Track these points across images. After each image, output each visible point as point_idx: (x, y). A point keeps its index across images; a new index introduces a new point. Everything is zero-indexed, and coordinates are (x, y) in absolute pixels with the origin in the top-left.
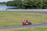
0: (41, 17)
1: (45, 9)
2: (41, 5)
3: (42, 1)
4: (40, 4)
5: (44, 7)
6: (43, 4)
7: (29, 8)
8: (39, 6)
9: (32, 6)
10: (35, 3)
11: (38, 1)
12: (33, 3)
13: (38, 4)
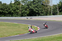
0: (19, 27)
1: (25, 16)
2: (19, 11)
3: (21, 6)
4: (18, 9)
5: (23, 14)
7: (3, 16)
8: (16, 12)
9: (7, 12)
10: (11, 9)
11: (16, 6)
12: (9, 9)
13: (16, 10)
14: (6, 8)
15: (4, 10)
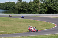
0: (37, 24)
1: (43, 14)
3: (39, 5)
5: (42, 11)
6: (40, 9)
7: (23, 13)
9: (27, 10)
10: (31, 7)
12: (29, 7)
13: (35, 8)
14: (26, 6)
15: (24, 8)
